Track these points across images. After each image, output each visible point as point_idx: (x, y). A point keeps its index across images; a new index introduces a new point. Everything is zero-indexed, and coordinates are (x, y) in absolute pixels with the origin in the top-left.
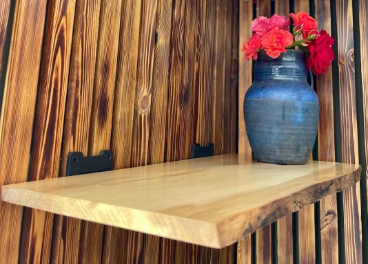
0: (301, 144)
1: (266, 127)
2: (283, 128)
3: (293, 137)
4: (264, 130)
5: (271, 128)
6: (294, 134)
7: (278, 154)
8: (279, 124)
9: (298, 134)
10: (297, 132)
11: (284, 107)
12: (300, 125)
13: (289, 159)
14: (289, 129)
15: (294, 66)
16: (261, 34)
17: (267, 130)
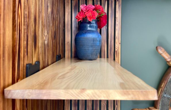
0: (97, 53)
1: (87, 48)
2: (93, 48)
3: (96, 51)
4: (86, 48)
5: (89, 48)
6: (96, 49)
7: (90, 57)
8: (92, 46)
9: (97, 50)
10: (97, 49)
11: (94, 40)
12: (98, 46)
13: (94, 58)
14: (95, 48)
15: (95, 25)
16: (85, 12)
17: (87, 49)
